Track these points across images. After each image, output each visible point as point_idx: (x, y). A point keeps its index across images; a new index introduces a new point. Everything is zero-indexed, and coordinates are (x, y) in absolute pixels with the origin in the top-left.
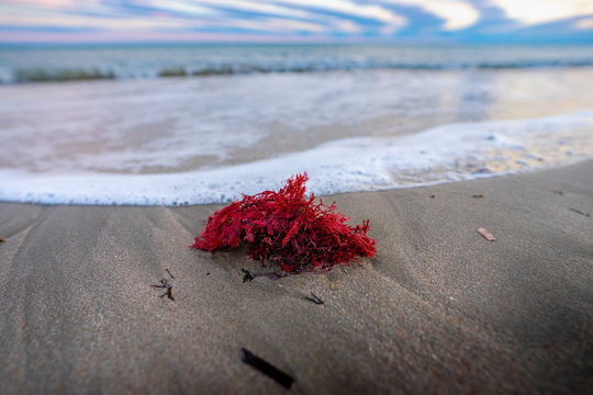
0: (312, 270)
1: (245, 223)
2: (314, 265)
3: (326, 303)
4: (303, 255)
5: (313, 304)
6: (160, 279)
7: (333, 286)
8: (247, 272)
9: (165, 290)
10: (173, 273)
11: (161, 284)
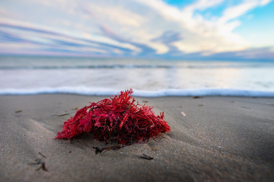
0: (137, 142)
1: (94, 117)
2: (138, 139)
3: (154, 158)
4: (132, 133)
5: (147, 160)
6: (35, 159)
7: (154, 149)
8: (96, 148)
9: (40, 165)
10: (44, 154)
11: (36, 162)
